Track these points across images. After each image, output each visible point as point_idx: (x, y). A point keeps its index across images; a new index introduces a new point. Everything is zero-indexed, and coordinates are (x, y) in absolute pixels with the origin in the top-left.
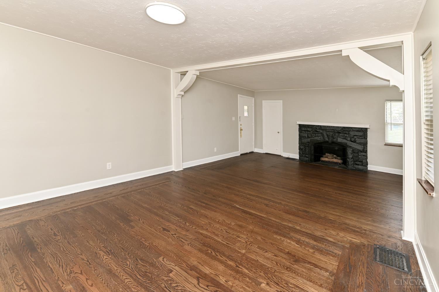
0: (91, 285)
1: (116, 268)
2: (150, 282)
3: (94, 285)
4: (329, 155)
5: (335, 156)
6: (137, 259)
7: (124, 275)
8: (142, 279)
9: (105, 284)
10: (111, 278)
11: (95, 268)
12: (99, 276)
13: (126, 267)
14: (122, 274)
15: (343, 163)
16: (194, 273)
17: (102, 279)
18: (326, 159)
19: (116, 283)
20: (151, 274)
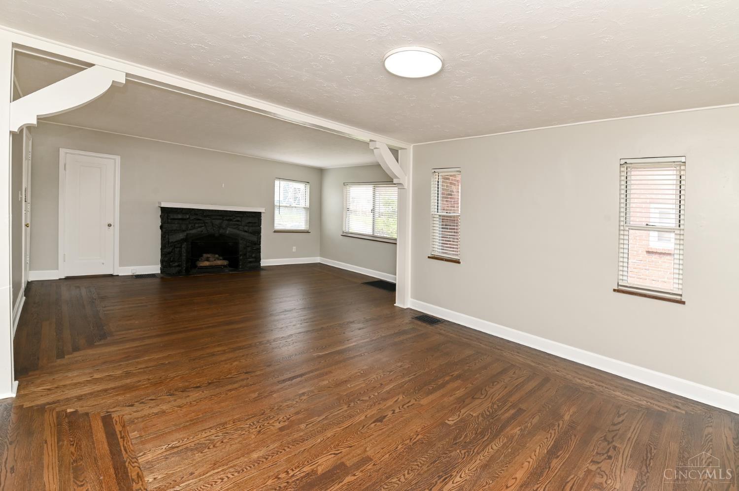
0: (515, 480)
1: (478, 462)
2: (490, 430)
3: (513, 477)
4: (209, 255)
5: (217, 256)
6: (456, 444)
7: (487, 451)
8: (488, 436)
9: (507, 466)
10: (497, 463)
11: (485, 484)
12: (497, 475)
13: (473, 452)
14: (486, 453)
15: (230, 265)
16: (467, 401)
17: (502, 471)
18: (207, 263)
19: (503, 456)
20: (478, 429)
